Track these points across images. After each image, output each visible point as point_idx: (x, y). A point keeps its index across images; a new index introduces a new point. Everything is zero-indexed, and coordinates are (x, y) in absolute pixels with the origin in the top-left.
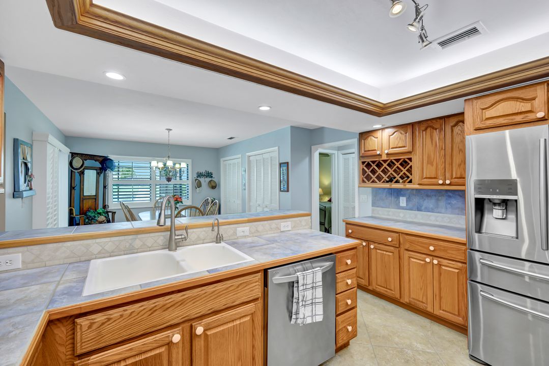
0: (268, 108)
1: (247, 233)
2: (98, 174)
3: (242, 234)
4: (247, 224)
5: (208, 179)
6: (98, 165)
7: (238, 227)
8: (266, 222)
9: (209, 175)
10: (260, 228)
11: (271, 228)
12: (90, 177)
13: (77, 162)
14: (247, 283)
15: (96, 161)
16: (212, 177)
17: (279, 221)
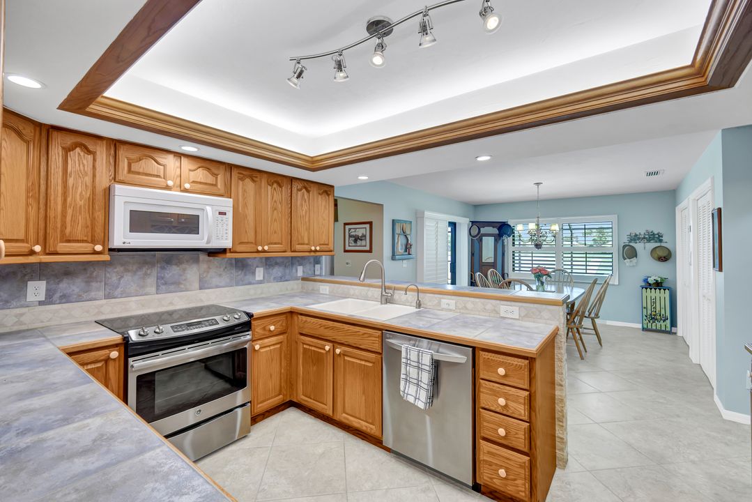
0: (488, 158)
1: (453, 307)
2: (496, 241)
3: (446, 307)
4: (453, 297)
5: (653, 245)
6: (496, 231)
7: (443, 298)
8: (478, 300)
9: (657, 237)
10: (470, 306)
11: (485, 309)
12: (488, 244)
13: (475, 231)
14: (371, 336)
15: (494, 227)
16: (661, 241)
17: (498, 302)
